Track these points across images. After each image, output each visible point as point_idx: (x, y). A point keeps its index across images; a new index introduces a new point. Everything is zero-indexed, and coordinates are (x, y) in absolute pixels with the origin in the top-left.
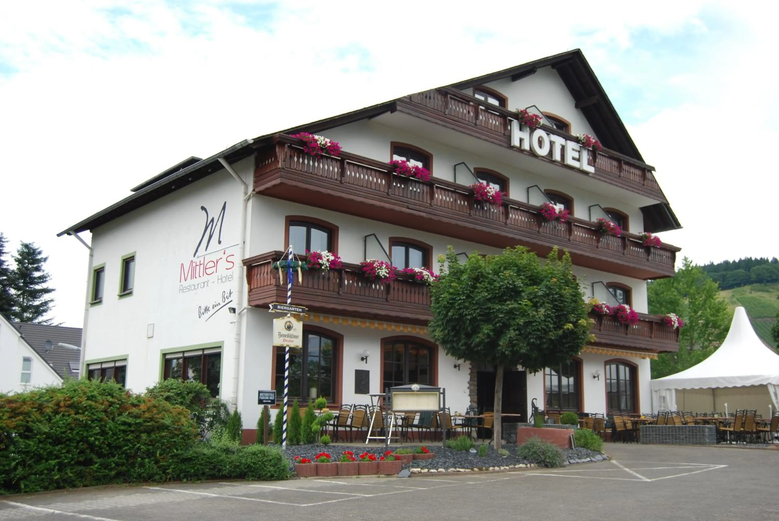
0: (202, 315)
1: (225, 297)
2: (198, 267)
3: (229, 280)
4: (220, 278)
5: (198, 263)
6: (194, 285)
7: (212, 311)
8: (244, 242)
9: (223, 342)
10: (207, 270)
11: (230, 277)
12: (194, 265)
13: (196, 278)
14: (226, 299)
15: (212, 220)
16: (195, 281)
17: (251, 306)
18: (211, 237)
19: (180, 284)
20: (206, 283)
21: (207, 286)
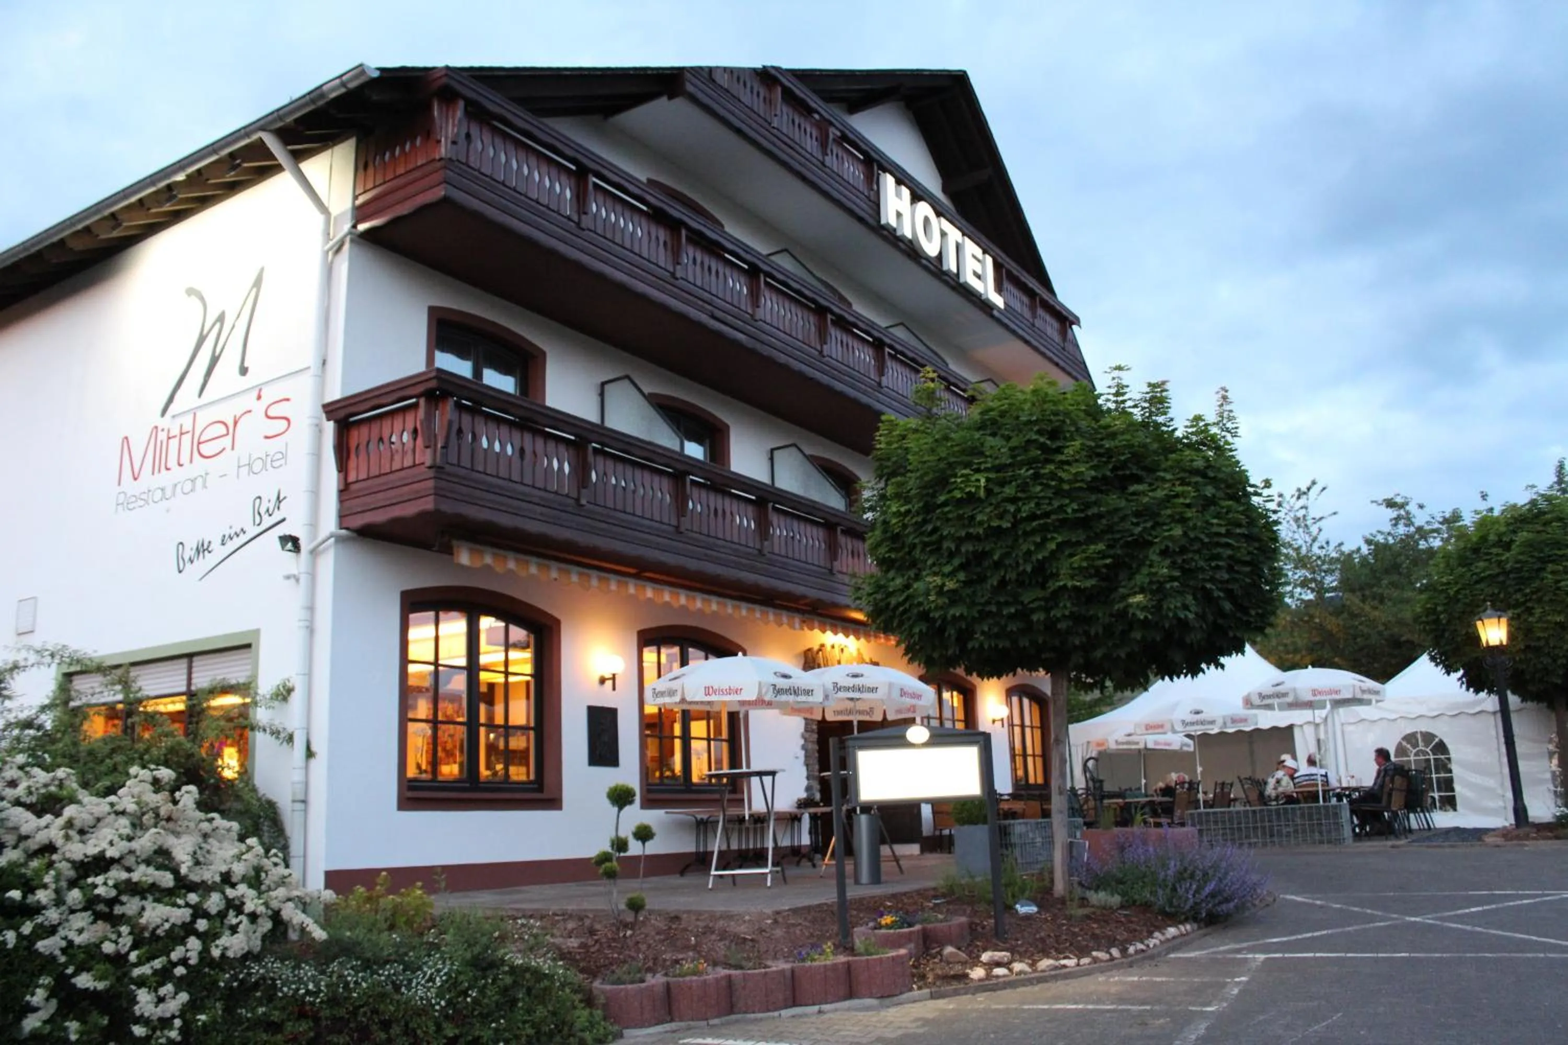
0: (188, 565)
1: (263, 511)
2: (174, 443)
3: (276, 464)
4: (244, 461)
5: (175, 431)
6: (163, 490)
7: (219, 552)
8: (324, 363)
9: (257, 632)
10: (201, 446)
11: (280, 456)
12: (162, 436)
13: (168, 469)
14: (265, 517)
15: (221, 319)
16: (164, 479)
17: (347, 529)
18: (214, 360)
19: (119, 489)
20: (199, 482)
21: (205, 487)
